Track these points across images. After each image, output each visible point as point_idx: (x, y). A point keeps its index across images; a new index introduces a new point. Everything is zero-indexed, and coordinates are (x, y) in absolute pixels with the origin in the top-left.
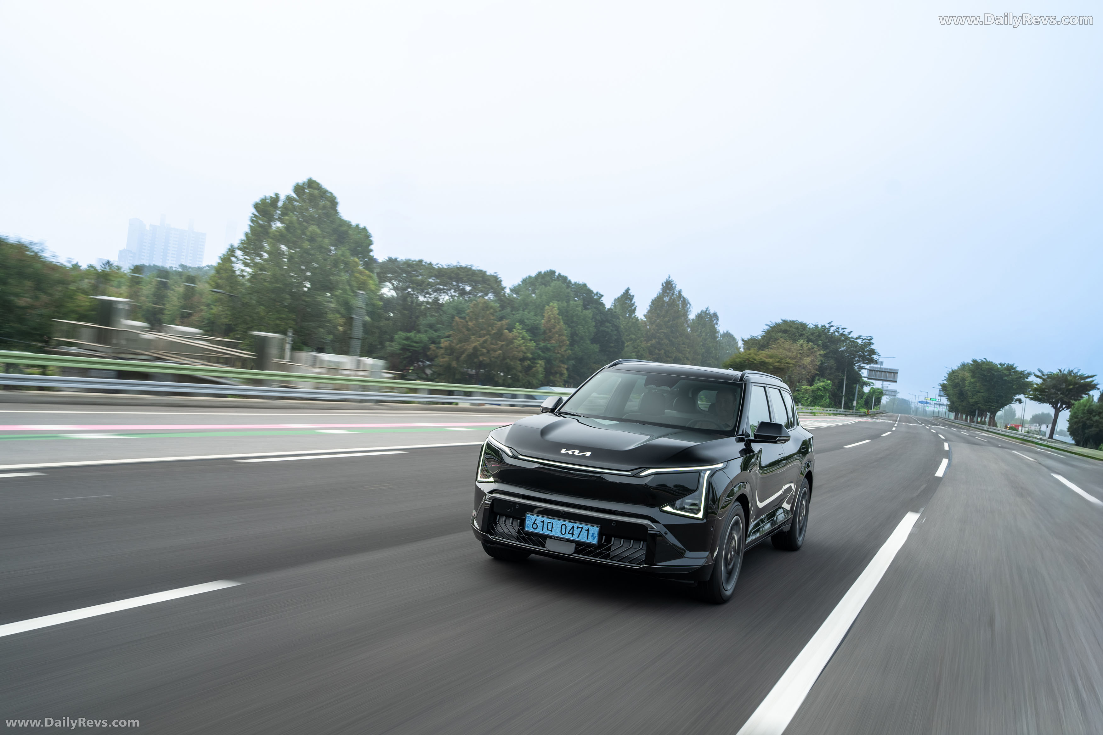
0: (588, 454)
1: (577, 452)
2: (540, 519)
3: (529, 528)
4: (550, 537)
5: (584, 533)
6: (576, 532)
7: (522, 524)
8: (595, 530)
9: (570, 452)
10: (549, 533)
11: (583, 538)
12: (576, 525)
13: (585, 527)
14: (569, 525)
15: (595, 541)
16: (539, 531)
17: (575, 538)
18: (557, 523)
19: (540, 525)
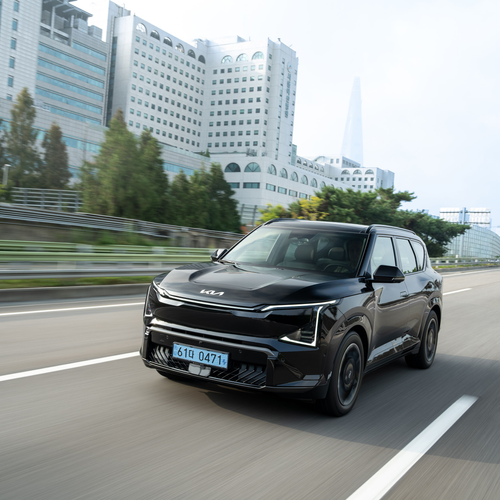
0: (222, 293)
1: (213, 292)
2: (183, 347)
3: (175, 355)
4: (192, 362)
5: (217, 359)
6: (211, 358)
7: (171, 352)
8: (225, 357)
9: (207, 292)
10: (190, 359)
11: (216, 364)
12: (211, 353)
13: (218, 354)
14: (206, 352)
15: (225, 366)
16: (183, 357)
17: (210, 363)
18: (197, 351)
19: (184, 353)
